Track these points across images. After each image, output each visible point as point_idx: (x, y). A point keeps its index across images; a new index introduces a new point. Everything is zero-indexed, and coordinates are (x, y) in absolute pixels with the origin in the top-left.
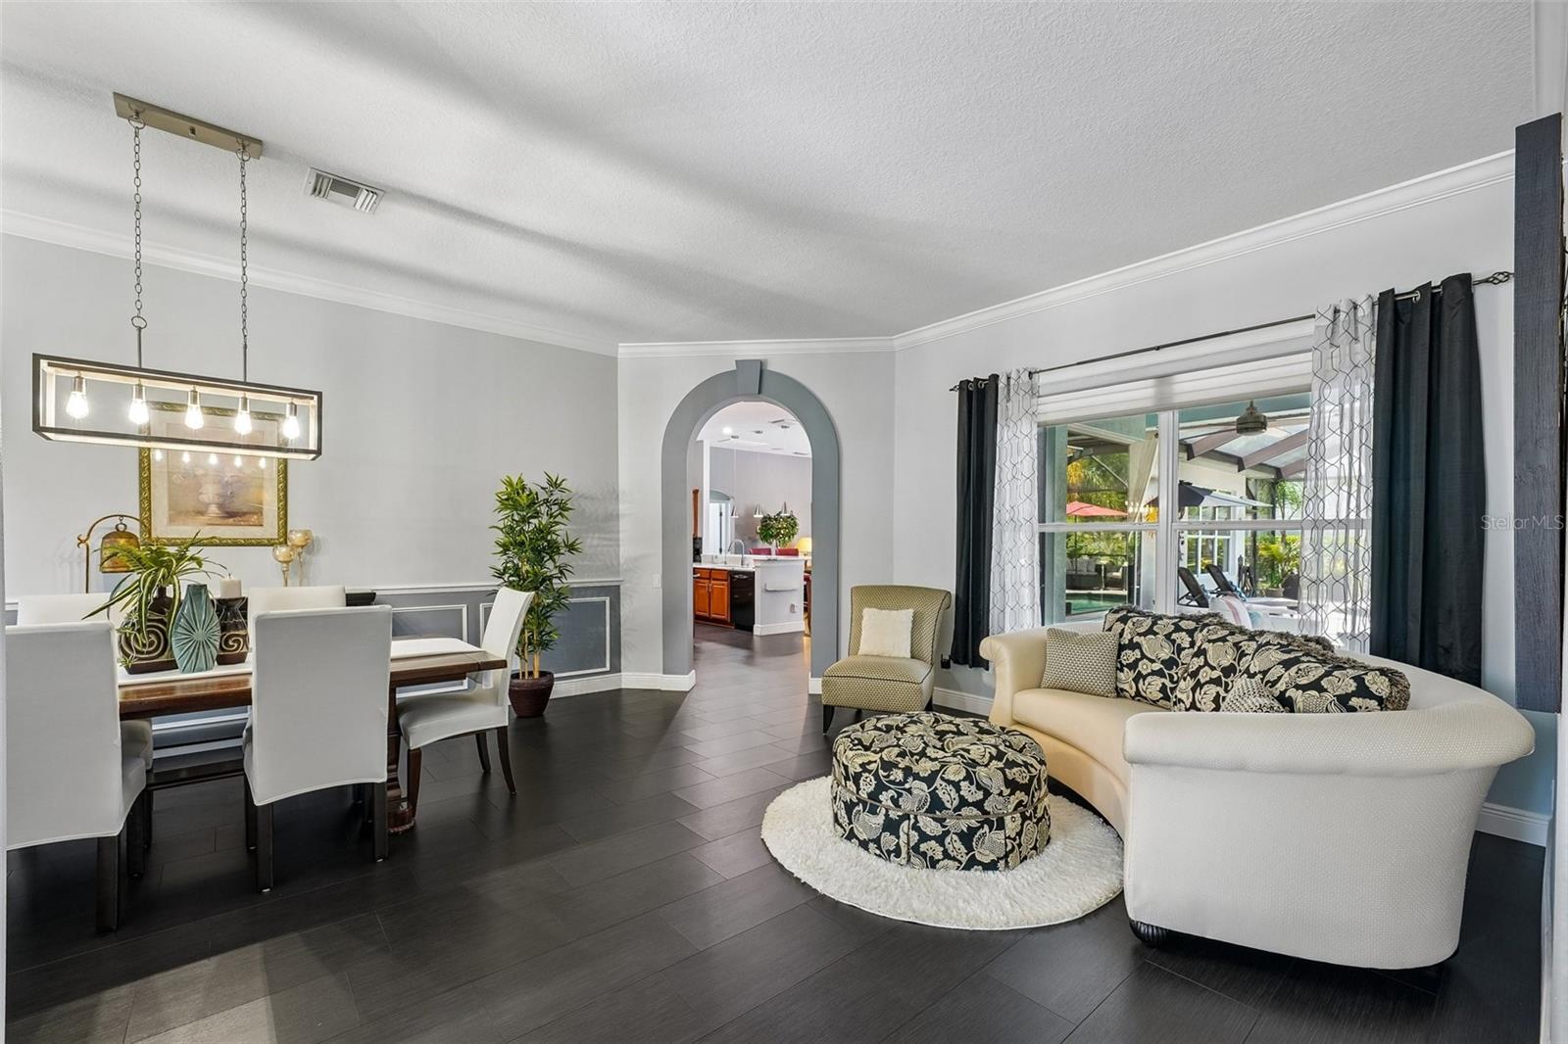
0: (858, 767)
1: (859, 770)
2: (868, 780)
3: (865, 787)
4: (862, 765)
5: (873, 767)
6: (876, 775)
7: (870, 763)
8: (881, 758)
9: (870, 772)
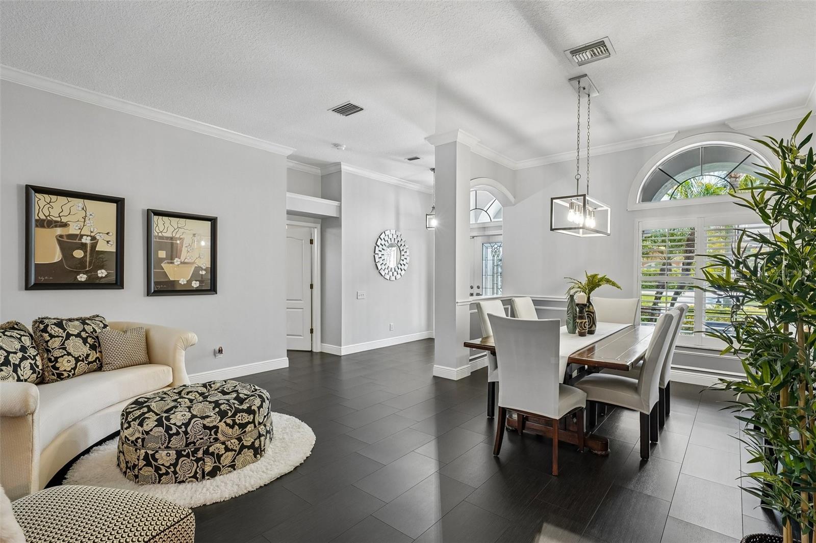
0: (235, 429)
1: (236, 427)
2: (240, 418)
3: (246, 418)
4: (232, 427)
5: (229, 421)
6: (234, 415)
7: (227, 425)
8: (220, 421)
9: (234, 421)
